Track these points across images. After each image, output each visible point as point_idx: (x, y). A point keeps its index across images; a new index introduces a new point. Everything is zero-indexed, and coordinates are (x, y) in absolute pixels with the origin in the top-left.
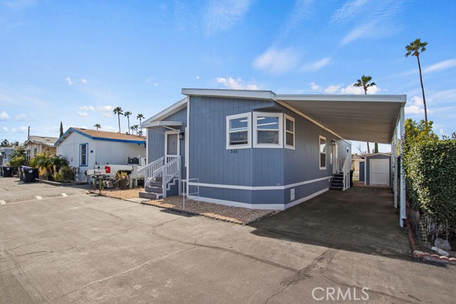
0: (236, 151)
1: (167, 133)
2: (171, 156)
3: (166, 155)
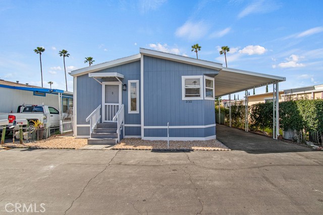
0: (190, 101)
1: (104, 84)
2: (110, 104)
3: (104, 104)
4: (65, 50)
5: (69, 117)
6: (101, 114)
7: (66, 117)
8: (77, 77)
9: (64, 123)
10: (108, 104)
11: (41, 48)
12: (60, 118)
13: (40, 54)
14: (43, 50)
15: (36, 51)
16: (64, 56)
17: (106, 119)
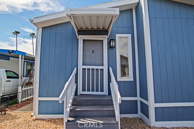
1: (81, 38)
2: (91, 67)
3: (81, 67)
4: (34, 33)
5: (31, 81)
6: (76, 82)
7: (27, 81)
8: (43, 28)
9: (23, 89)
10: (86, 67)
11: (18, 32)
12: (20, 83)
13: (17, 35)
14: (19, 33)
15: (14, 33)
16: (33, 37)
17: (84, 90)
